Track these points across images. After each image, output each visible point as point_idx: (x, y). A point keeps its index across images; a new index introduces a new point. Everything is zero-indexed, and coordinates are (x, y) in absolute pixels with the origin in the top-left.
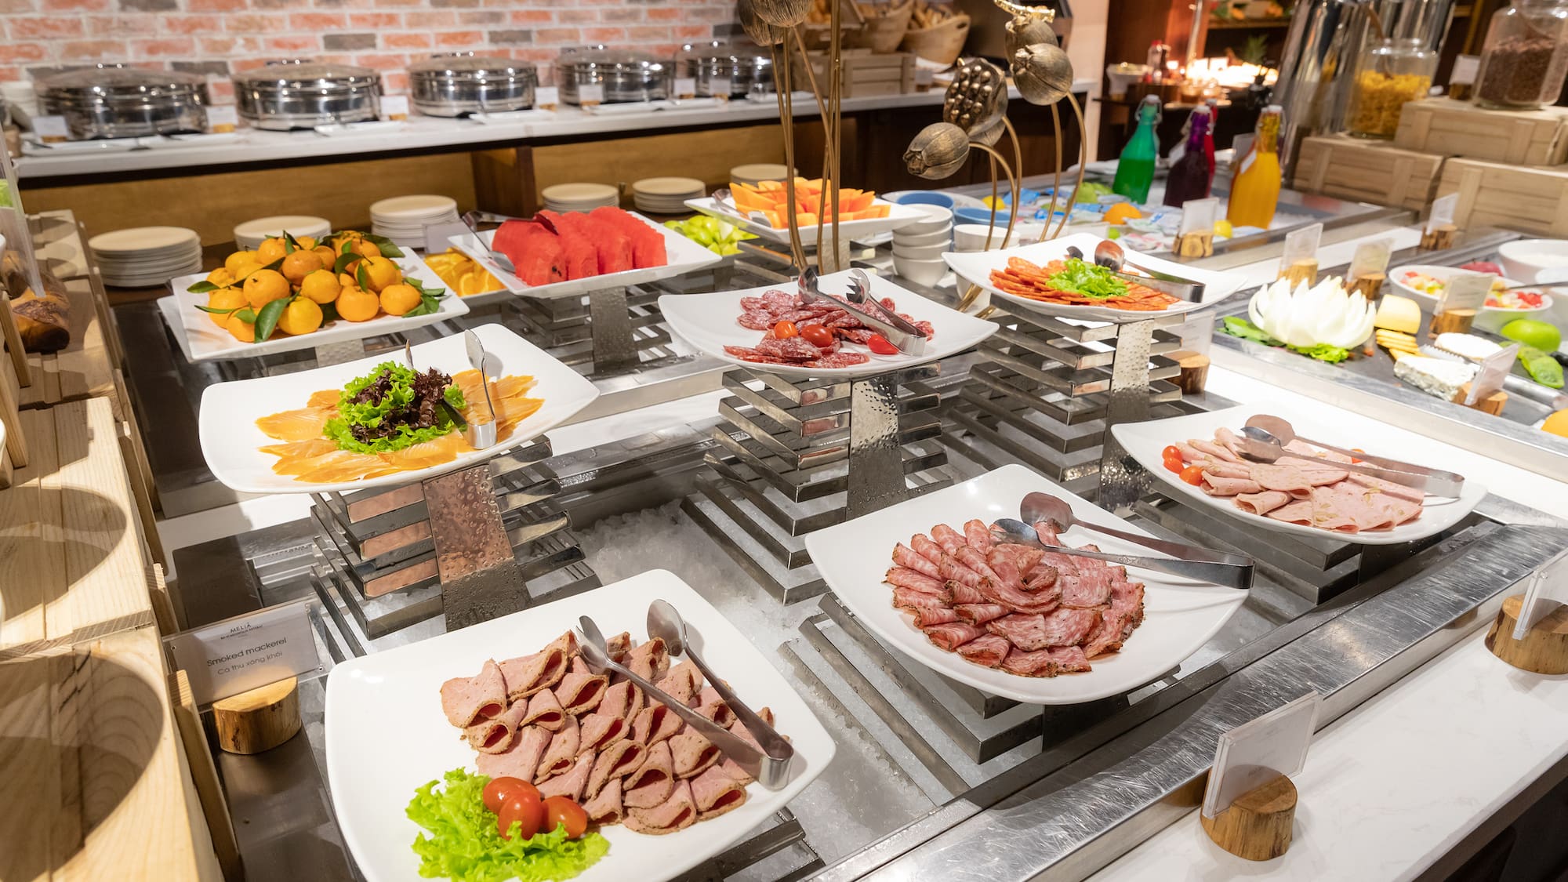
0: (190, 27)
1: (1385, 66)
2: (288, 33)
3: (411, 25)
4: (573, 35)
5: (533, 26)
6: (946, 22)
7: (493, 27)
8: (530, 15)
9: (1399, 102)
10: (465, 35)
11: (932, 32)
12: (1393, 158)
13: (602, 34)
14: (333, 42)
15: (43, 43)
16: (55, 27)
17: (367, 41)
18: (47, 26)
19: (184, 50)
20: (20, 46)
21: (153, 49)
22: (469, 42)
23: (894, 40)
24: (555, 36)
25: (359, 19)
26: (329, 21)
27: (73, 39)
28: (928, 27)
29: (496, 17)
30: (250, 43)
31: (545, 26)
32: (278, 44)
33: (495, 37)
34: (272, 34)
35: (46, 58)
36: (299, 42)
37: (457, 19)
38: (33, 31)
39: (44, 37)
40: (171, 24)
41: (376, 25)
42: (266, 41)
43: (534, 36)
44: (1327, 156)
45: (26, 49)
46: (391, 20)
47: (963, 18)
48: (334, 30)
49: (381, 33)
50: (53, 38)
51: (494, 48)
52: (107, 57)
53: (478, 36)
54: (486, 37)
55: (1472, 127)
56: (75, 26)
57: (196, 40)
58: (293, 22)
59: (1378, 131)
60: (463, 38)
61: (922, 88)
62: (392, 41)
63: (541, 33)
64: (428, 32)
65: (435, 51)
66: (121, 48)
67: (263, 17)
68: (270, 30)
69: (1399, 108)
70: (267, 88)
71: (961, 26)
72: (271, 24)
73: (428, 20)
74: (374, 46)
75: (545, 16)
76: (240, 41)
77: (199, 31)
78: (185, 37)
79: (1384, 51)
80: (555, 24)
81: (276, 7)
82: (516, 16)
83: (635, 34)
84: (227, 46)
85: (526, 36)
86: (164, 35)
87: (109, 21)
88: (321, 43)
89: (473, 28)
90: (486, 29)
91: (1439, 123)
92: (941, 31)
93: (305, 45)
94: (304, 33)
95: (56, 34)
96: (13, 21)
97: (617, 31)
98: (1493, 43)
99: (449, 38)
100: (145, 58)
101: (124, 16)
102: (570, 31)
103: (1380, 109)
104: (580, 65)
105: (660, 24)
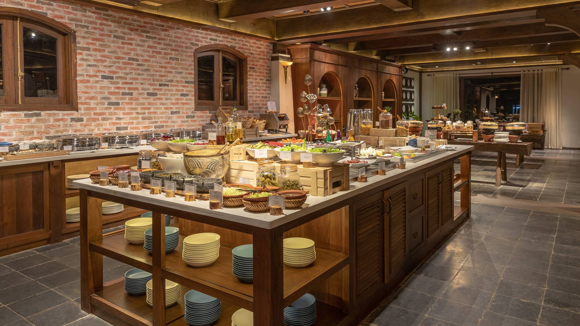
0: (86, 125)
1: (364, 123)
2: (108, 127)
3: (136, 124)
4: (173, 126)
5: (164, 124)
6: (261, 122)
7: (155, 125)
8: (164, 122)
9: (369, 129)
10: (149, 126)
11: (258, 124)
12: (371, 138)
13: (180, 126)
14: (118, 129)
15: (50, 130)
16: (54, 126)
17: (126, 128)
18: (52, 126)
19: (83, 131)
20: (45, 131)
21: (75, 131)
22: (150, 128)
23: (249, 126)
24: (170, 126)
25: (125, 123)
26: (118, 124)
27: (58, 129)
28: (257, 123)
29: (156, 122)
30: (99, 129)
31: (167, 124)
32: (105, 129)
33: (155, 127)
34: (104, 127)
35: (50, 134)
36: (110, 129)
37: (147, 123)
38: (49, 127)
39: (51, 129)
40: (81, 125)
41: (129, 124)
42: (102, 129)
43: (165, 127)
44: (359, 138)
45: (46, 132)
46: (132, 123)
47: (264, 121)
48: (119, 126)
49: (129, 126)
50: (53, 129)
51: (155, 129)
52: (65, 133)
53: (152, 127)
54: (153, 127)
55: (381, 132)
56: (59, 126)
57: (86, 129)
58: (109, 124)
59: (366, 134)
60: (148, 127)
61: (260, 136)
62: (132, 128)
63: (166, 126)
64: (140, 126)
65: (141, 130)
66: (68, 131)
67: (103, 123)
68: (104, 126)
69: (369, 130)
70: (113, 138)
71: (264, 123)
72: (104, 125)
73: (140, 123)
74: (127, 129)
75: (167, 122)
76: (97, 129)
77: (87, 126)
78: (84, 128)
79: (364, 121)
80: (169, 124)
81: (106, 121)
82: (161, 122)
83: (187, 126)
84: (93, 130)
85: (163, 126)
86: (79, 127)
87: (67, 125)
88: (115, 129)
89: (150, 125)
90: (153, 125)
91: (376, 132)
92: (260, 124)
93: (111, 129)
94: (112, 127)
95: (54, 128)
96: (45, 125)
97: (183, 125)
98: (380, 119)
99: (145, 127)
100: (74, 133)
101: (71, 123)
102: (173, 125)
103: (366, 130)
104: (182, 132)
105: (194, 123)
